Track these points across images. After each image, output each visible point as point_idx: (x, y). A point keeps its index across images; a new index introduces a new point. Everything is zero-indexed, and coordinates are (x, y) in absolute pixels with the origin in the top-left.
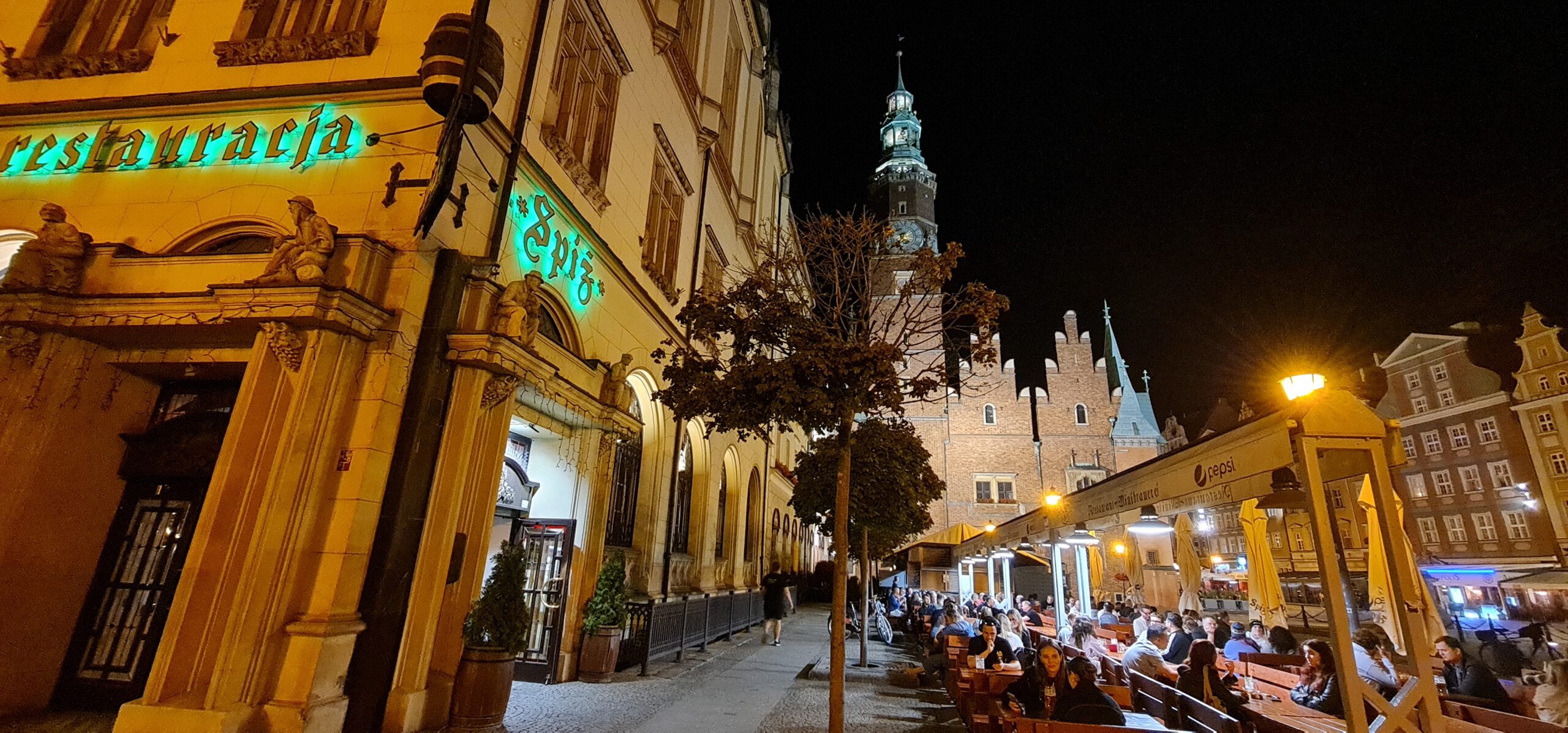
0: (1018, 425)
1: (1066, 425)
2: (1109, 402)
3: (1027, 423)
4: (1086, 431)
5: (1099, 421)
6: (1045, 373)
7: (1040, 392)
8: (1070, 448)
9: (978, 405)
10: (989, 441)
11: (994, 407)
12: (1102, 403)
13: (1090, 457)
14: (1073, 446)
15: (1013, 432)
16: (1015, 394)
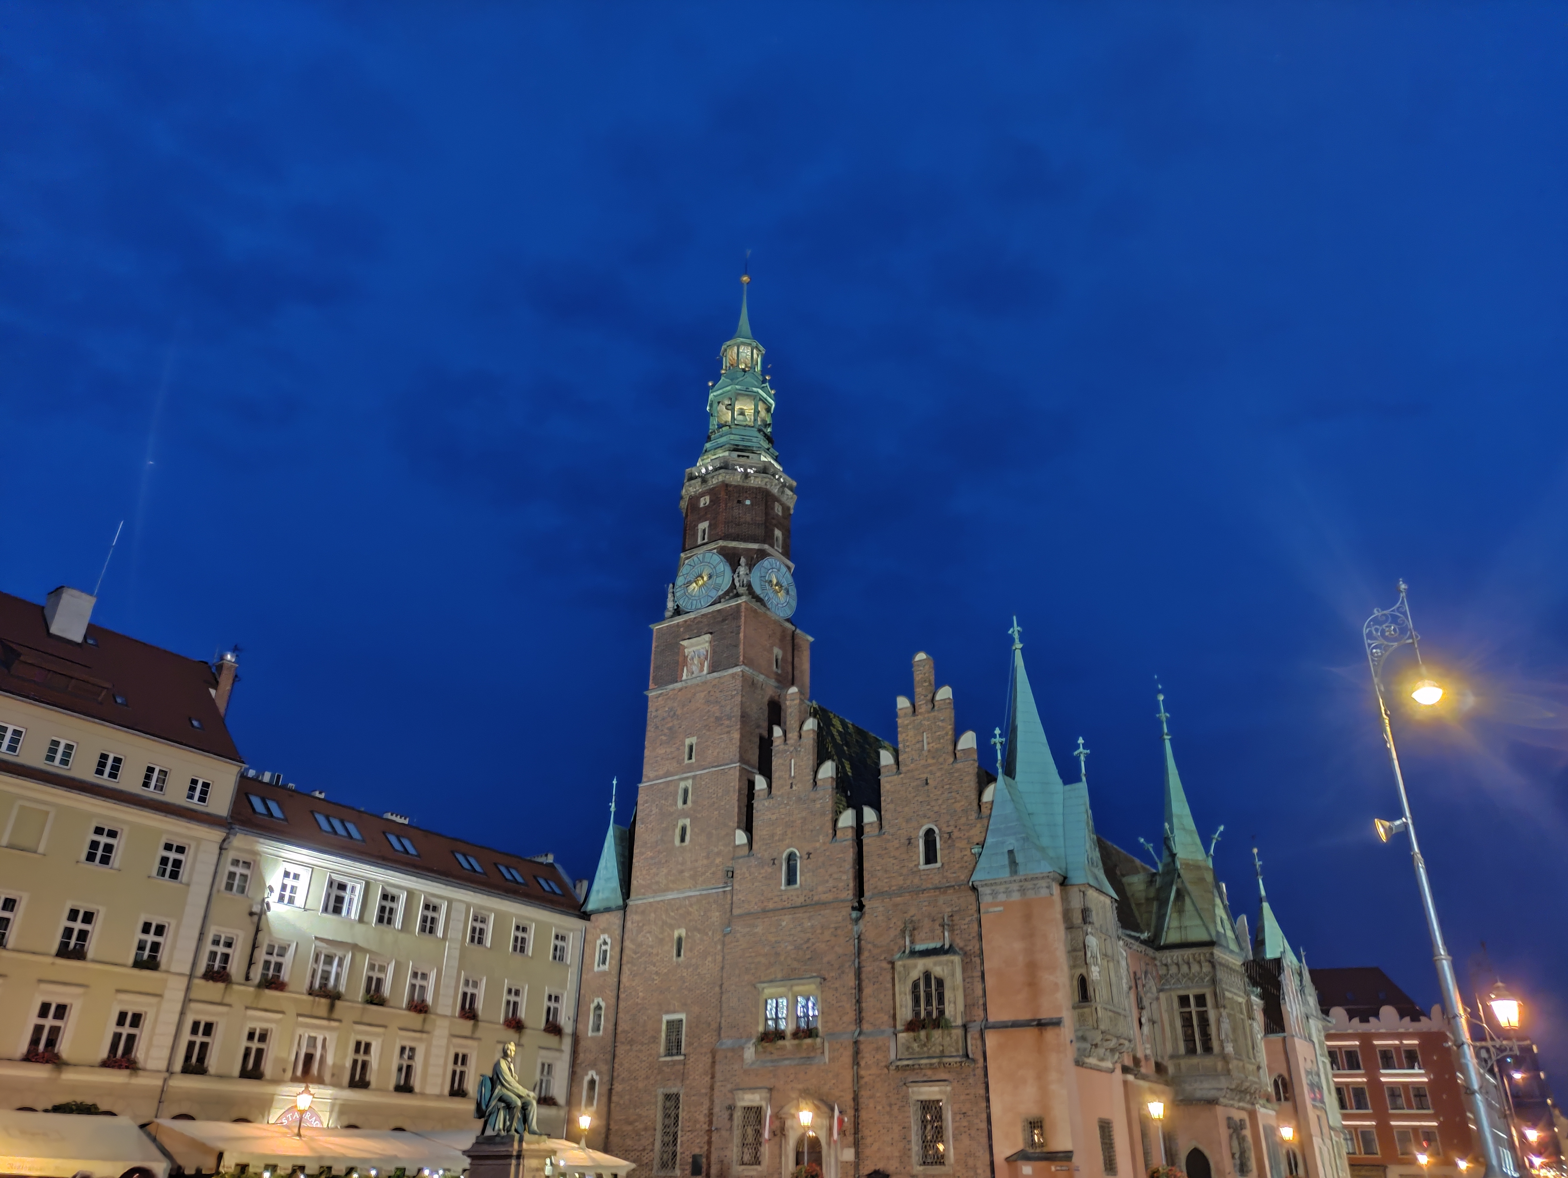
0: (831, 883)
1: (905, 871)
2: (973, 815)
3: (844, 877)
4: (937, 880)
5: (958, 855)
6: (879, 772)
7: (869, 815)
8: (907, 916)
9: (775, 855)
10: (786, 921)
11: (798, 854)
12: (963, 820)
13: (938, 931)
14: (913, 911)
15: (824, 897)
16: (829, 825)
